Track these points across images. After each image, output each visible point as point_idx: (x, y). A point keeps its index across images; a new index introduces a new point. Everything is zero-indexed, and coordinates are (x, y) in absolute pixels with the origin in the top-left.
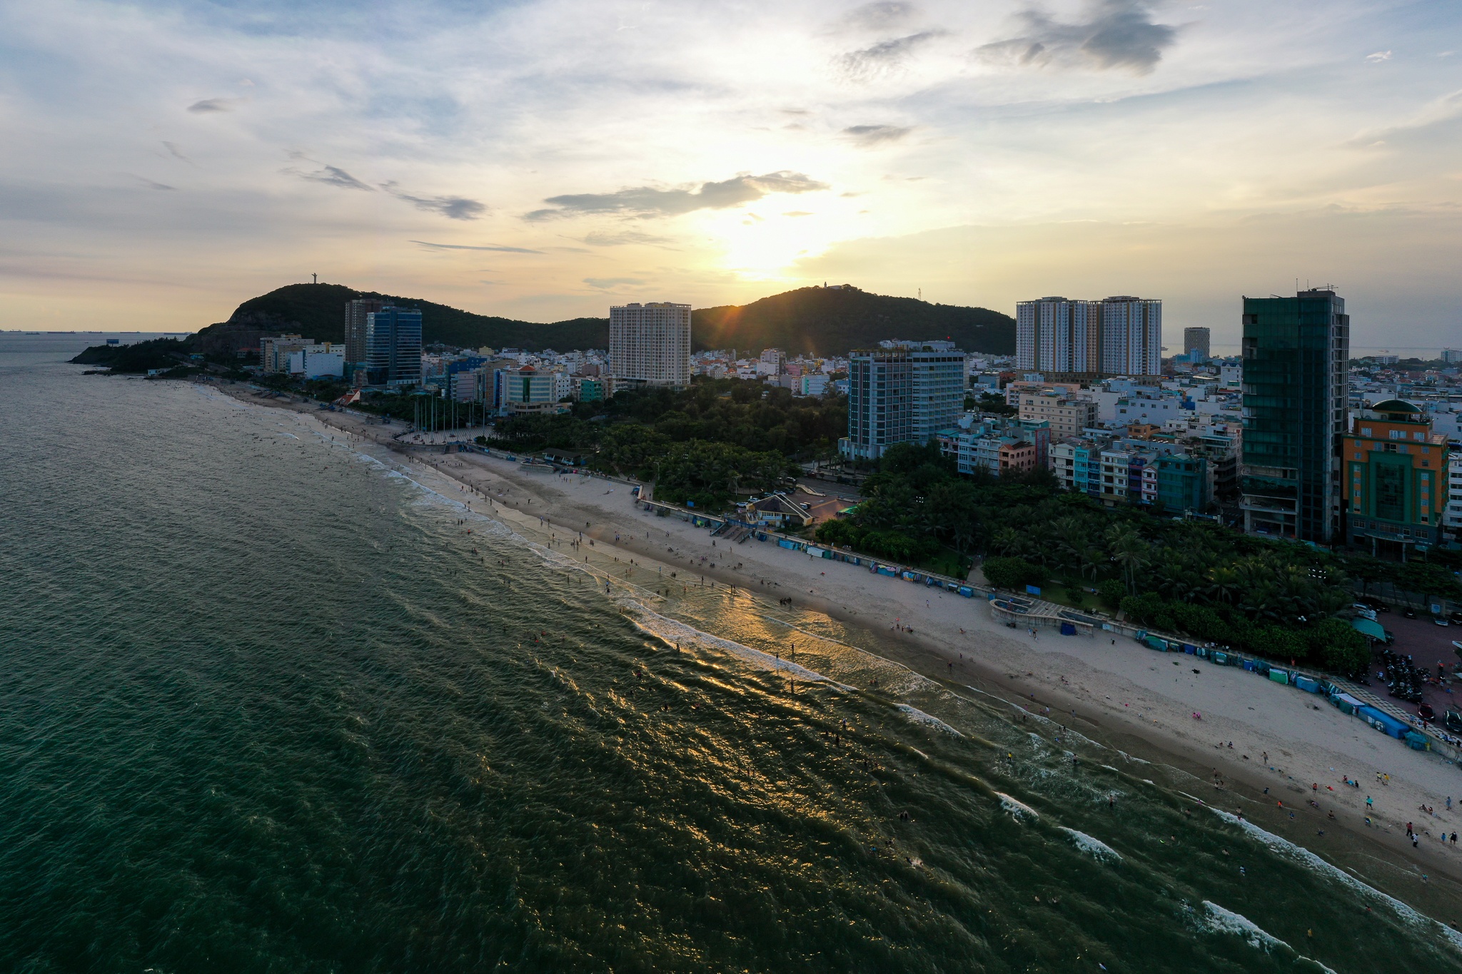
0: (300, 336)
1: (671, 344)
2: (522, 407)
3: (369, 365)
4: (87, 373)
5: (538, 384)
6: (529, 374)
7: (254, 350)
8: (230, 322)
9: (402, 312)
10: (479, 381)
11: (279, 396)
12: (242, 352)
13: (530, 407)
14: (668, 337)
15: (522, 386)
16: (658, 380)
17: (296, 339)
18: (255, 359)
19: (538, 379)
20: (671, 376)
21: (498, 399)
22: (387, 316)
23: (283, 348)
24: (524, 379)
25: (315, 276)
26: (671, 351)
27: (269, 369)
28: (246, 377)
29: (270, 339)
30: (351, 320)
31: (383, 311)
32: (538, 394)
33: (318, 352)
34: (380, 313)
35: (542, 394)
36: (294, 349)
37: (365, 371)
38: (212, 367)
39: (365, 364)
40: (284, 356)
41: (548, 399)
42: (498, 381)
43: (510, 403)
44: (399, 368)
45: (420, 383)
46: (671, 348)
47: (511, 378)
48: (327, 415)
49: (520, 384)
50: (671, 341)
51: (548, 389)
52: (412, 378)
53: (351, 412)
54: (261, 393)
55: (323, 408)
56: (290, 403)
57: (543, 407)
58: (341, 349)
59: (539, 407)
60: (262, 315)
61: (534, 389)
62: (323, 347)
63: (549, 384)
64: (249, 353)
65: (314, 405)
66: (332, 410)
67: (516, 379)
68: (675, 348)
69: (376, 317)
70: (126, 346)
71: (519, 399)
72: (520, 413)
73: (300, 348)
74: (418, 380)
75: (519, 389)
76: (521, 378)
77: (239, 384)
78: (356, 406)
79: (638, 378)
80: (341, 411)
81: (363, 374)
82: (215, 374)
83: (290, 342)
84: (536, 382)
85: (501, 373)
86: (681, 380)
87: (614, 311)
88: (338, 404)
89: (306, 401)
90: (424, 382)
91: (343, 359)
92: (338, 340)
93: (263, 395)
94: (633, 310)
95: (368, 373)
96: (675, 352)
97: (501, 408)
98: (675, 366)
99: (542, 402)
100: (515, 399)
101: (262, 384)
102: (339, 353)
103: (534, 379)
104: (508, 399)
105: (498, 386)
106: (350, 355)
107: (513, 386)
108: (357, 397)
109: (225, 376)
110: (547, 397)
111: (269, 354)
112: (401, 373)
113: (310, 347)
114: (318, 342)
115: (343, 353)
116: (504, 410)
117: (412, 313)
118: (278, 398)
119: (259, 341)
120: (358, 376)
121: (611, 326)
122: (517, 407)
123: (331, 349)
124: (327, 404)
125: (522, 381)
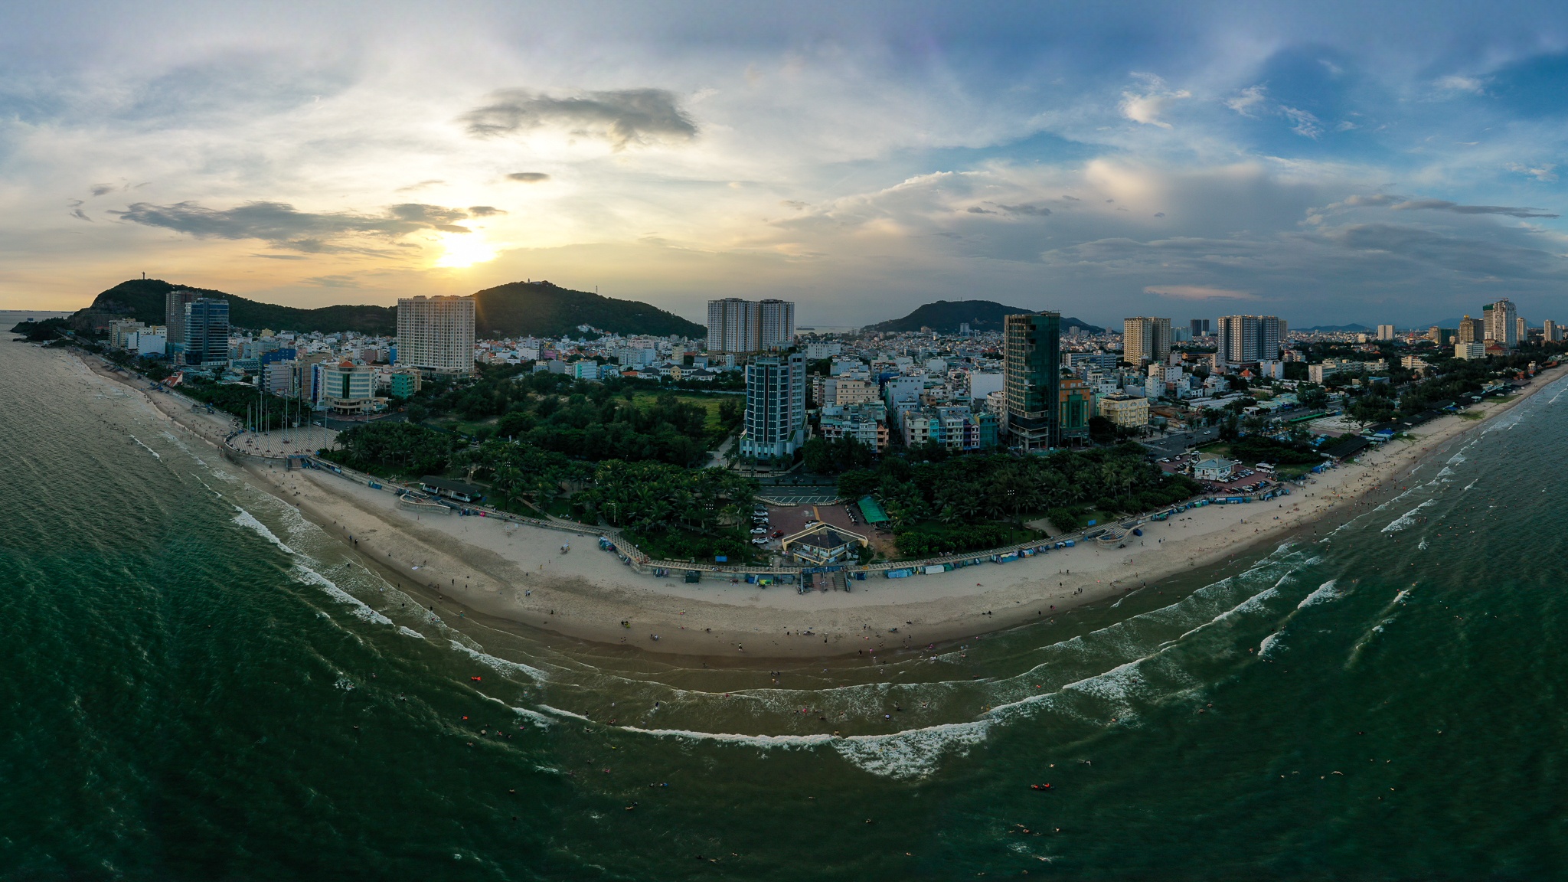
0: (134, 319)
1: (459, 334)
2: (342, 404)
3: (187, 348)
4: (15, 340)
5: (358, 380)
6: (350, 370)
7: (105, 328)
8: (92, 308)
9: (213, 302)
10: (295, 374)
11: (120, 370)
12: (98, 329)
13: (351, 404)
14: (456, 328)
15: (341, 383)
16: (447, 368)
17: (132, 322)
18: (105, 335)
19: (359, 375)
20: (459, 364)
21: (315, 394)
22: (201, 306)
23: (123, 328)
24: (344, 375)
25: (144, 274)
26: (459, 341)
27: (114, 345)
28: (98, 350)
29: (115, 321)
30: (170, 307)
31: (198, 302)
32: (358, 391)
33: (148, 334)
34: (195, 303)
35: (361, 391)
36: (131, 330)
37: (184, 352)
38: (80, 340)
39: (183, 345)
40: (125, 335)
41: (368, 395)
42: (316, 376)
43: (327, 398)
44: (211, 352)
45: (227, 365)
46: (460, 338)
47: (329, 373)
48: (159, 397)
49: (339, 380)
50: (460, 331)
51: (368, 385)
52: (220, 360)
53: (177, 395)
54: (108, 366)
55: (154, 388)
56: (127, 379)
57: (362, 403)
58: (163, 331)
59: (358, 403)
60: (110, 303)
61: (354, 386)
62: (151, 329)
63: (368, 380)
64: (103, 331)
65: (145, 383)
66: (160, 390)
67: (335, 374)
68: (463, 338)
69: (193, 306)
70: (36, 322)
71: (338, 395)
72: (339, 409)
73: (135, 330)
74: (225, 362)
75: (339, 385)
76: (339, 374)
77: (94, 356)
78: (179, 388)
79: (426, 366)
80: (168, 392)
81: (182, 355)
82: (80, 346)
83: (128, 325)
84: (356, 378)
85: (319, 368)
86: (467, 368)
87: (402, 302)
88: (165, 384)
89: (139, 378)
90: (231, 364)
91: (165, 340)
92: (162, 322)
93: (109, 369)
94: (420, 301)
95: (186, 355)
96: (463, 341)
97: (318, 403)
98: (463, 355)
99: (362, 399)
100: (335, 394)
101: (109, 358)
102: (162, 335)
103: (354, 375)
104: (325, 394)
105: (316, 381)
106: (170, 337)
107: (331, 381)
108: (180, 379)
109: (86, 348)
110: (366, 393)
111: (114, 333)
112: (212, 356)
113: (143, 330)
114: (147, 325)
115: (165, 335)
116: (322, 404)
117: (221, 304)
118: (120, 373)
119: (108, 323)
120: (178, 357)
121: (399, 317)
122: (335, 403)
123: (156, 331)
124: (157, 384)
125: (342, 377)
